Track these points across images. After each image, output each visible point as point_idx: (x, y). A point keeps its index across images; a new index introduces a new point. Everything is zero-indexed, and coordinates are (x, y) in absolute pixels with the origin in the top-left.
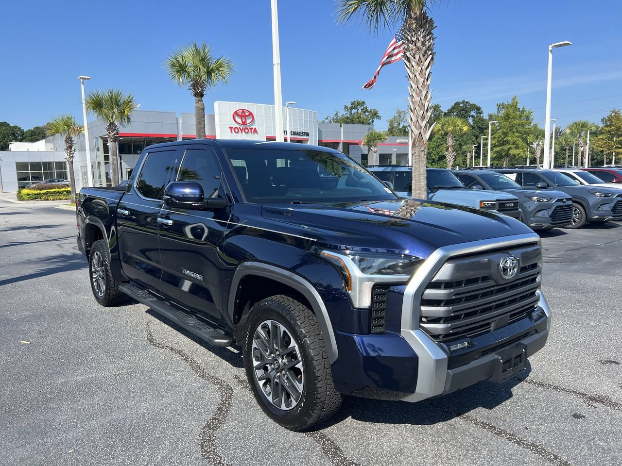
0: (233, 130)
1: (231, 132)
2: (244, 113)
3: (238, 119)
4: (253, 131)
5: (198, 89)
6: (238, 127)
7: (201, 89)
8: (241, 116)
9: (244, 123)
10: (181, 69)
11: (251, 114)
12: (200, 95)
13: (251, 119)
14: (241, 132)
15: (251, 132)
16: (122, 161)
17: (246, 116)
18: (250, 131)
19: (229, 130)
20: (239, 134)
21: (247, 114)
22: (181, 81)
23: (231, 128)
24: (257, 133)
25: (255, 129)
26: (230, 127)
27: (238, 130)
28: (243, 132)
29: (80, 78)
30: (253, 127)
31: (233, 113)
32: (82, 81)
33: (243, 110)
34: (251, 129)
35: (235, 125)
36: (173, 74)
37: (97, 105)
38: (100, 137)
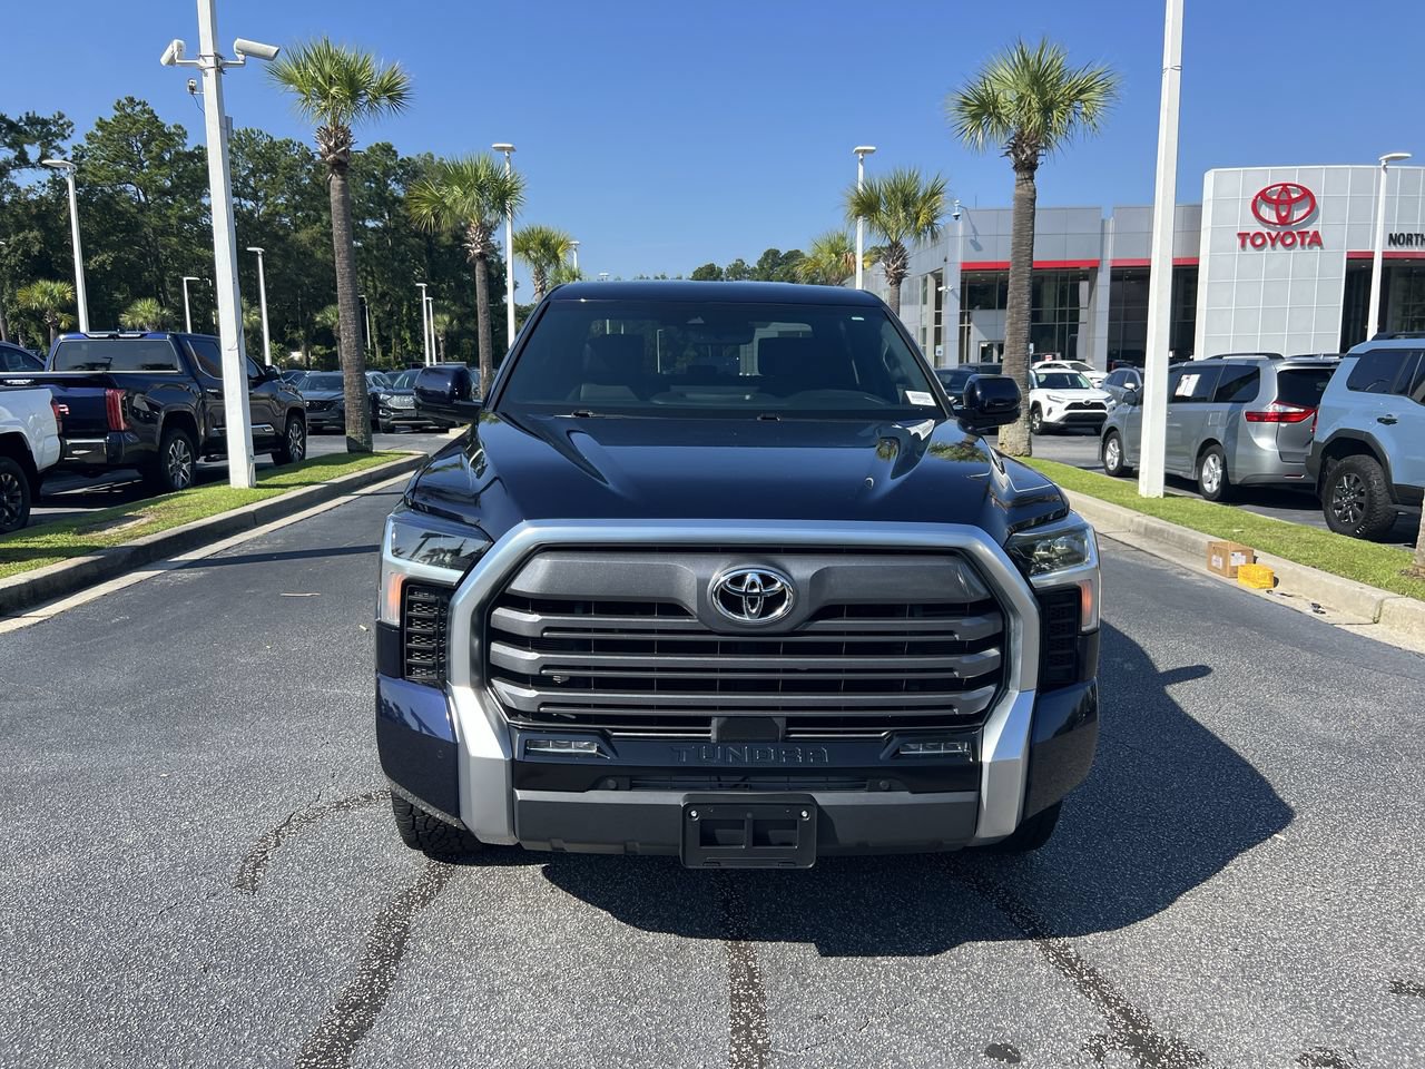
0: (1248, 241)
1: (1243, 245)
2: (1288, 192)
3: (1268, 213)
4: (1308, 240)
5: (1023, 152)
6: (1265, 231)
7: (1029, 152)
8: (1276, 204)
9: (1283, 221)
10: (984, 109)
11: (1307, 194)
12: (1027, 168)
13: (1308, 209)
14: (1273, 245)
15: (1302, 243)
16: (972, 325)
17: (1290, 202)
18: (1299, 240)
19: (1239, 241)
20: (1265, 251)
21: (1294, 196)
22: (980, 139)
23: (1243, 236)
24: (1319, 243)
25: (1316, 233)
26: (1239, 234)
27: (1264, 241)
28: (1279, 244)
29: (858, 152)
30: (1311, 229)
31: (1253, 197)
32: (861, 157)
33: (1285, 185)
34: (1303, 235)
35: (1255, 227)
36: (960, 126)
37: (867, 206)
38: (932, 273)
